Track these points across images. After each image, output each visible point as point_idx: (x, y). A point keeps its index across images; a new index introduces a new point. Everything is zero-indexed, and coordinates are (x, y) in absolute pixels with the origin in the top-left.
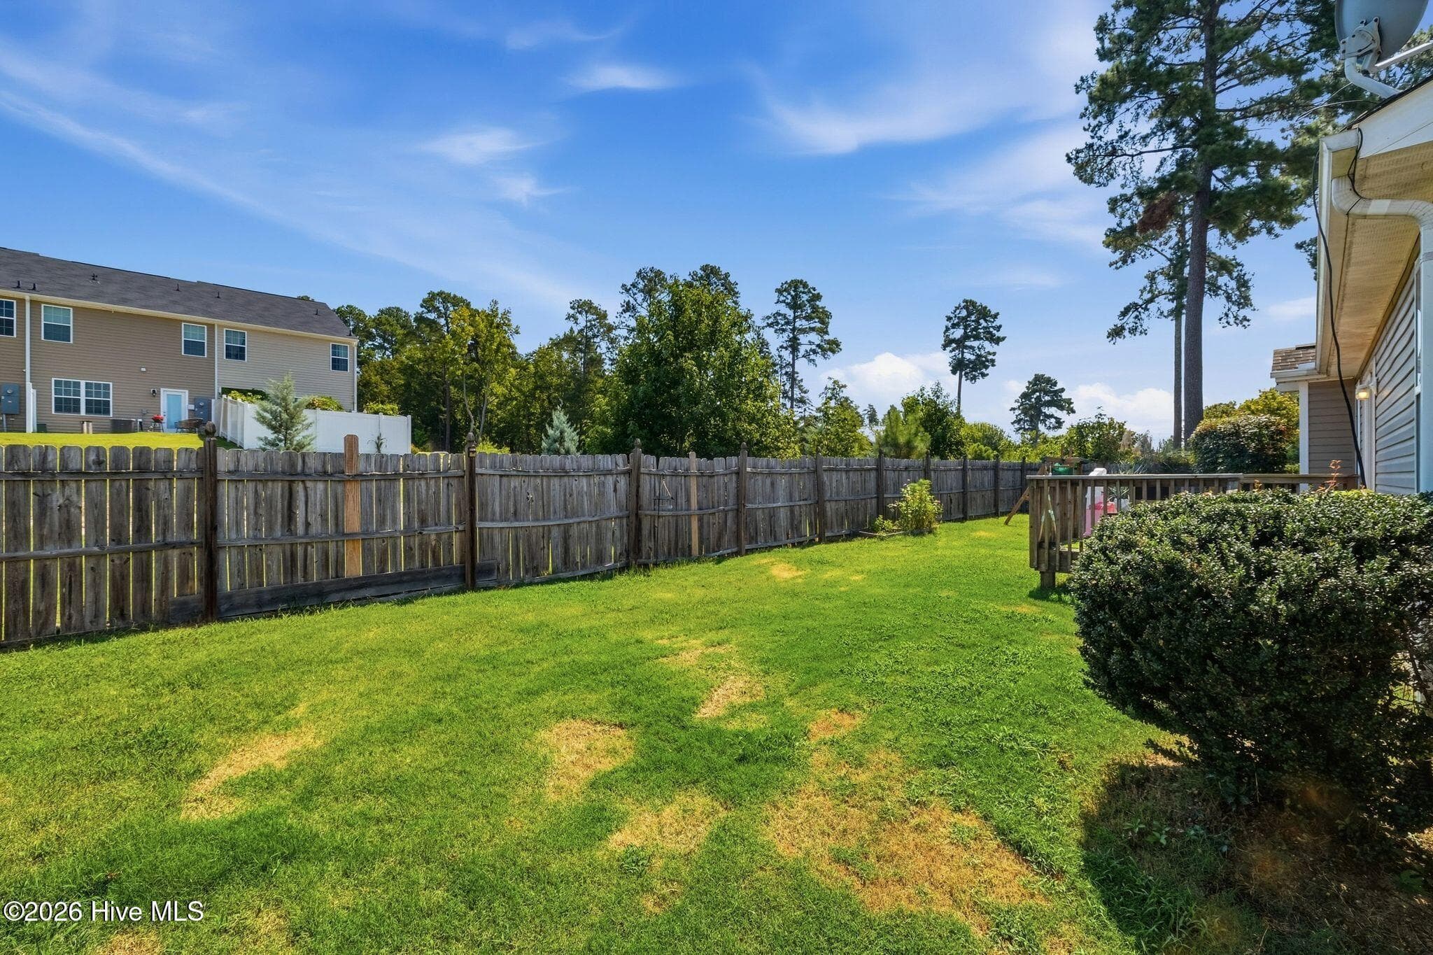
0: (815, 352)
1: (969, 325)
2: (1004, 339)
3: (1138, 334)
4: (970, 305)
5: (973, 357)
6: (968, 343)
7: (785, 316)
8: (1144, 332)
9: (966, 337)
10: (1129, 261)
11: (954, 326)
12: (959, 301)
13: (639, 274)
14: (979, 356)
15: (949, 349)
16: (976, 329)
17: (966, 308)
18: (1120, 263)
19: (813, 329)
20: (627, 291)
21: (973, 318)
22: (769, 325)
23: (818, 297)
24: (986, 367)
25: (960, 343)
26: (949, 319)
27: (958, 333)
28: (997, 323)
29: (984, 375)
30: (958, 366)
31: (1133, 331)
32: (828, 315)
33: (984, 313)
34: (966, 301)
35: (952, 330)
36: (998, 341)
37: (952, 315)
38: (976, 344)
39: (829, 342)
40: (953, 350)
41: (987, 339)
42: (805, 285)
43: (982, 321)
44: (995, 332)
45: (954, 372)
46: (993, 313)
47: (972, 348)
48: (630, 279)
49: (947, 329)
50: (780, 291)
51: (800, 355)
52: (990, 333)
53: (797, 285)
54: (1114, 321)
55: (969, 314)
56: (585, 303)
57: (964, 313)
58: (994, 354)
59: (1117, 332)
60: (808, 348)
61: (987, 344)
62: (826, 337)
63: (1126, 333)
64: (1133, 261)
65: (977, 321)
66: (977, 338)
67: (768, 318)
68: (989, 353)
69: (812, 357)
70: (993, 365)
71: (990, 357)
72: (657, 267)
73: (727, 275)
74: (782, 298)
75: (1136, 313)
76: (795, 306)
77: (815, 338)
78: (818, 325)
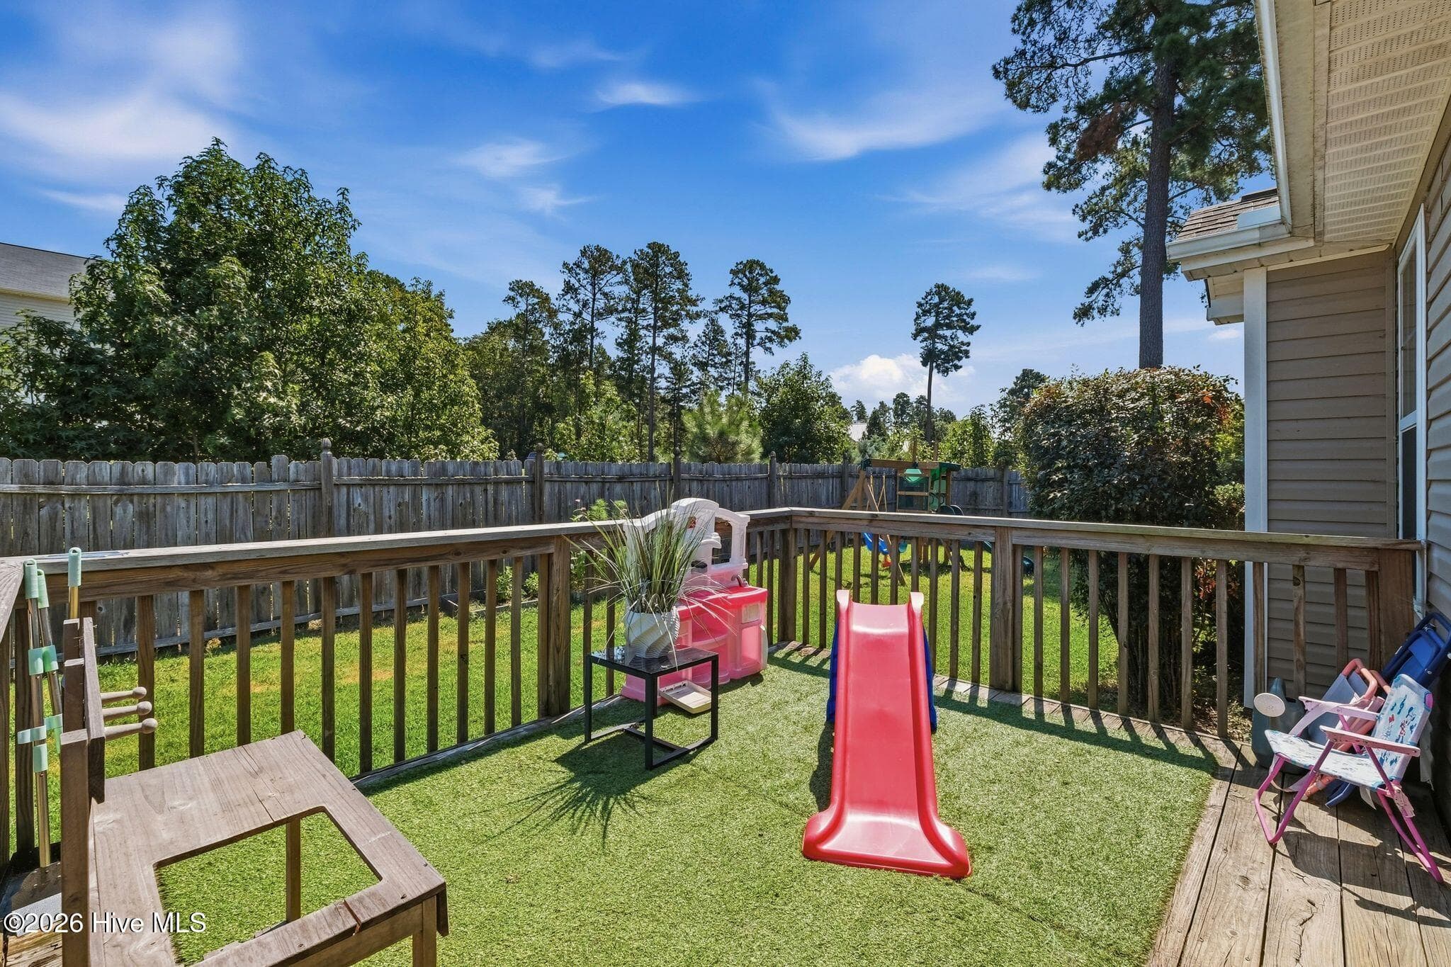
0: (771, 340)
1: (942, 313)
2: (978, 327)
3: (1108, 313)
4: (941, 289)
5: (946, 348)
6: (940, 332)
7: (739, 299)
8: (1116, 312)
9: (938, 325)
10: (1101, 230)
11: (926, 312)
12: (930, 285)
13: (584, 253)
14: (952, 347)
15: (920, 338)
16: (948, 317)
17: (938, 293)
18: (1090, 234)
19: (770, 315)
20: (570, 270)
21: (945, 304)
22: (721, 310)
23: (776, 280)
24: (960, 359)
25: (932, 333)
26: (920, 305)
27: (930, 321)
28: (972, 310)
29: (957, 367)
30: (930, 358)
31: (1102, 311)
32: (787, 300)
33: (958, 299)
34: (937, 286)
35: (923, 318)
36: (971, 330)
37: (923, 302)
38: (948, 333)
39: (787, 329)
40: (925, 340)
41: (961, 328)
42: (762, 266)
43: (955, 308)
44: (968, 320)
45: (924, 364)
46: (966, 299)
47: (945, 337)
48: (573, 256)
49: (918, 317)
50: (733, 272)
51: (755, 342)
52: (964, 321)
53: (752, 265)
54: (1081, 299)
55: (942, 301)
56: (526, 284)
57: (936, 300)
58: (968, 344)
59: (1083, 313)
60: (763, 335)
61: (960, 333)
62: (785, 324)
63: (1095, 313)
64: (1105, 231)
65: (950, 309)
66: (949, 327)
67: (721, 301)
68: (962, 343)
69: (768, 345)
70: (967, 357)
71: (964, 348)
72: (603, 246)
73: (677, 255)
74: (736, 281)
75: (1105, 291)
76: (750, 289)
77: (772, 324)
78: (775, 311)
